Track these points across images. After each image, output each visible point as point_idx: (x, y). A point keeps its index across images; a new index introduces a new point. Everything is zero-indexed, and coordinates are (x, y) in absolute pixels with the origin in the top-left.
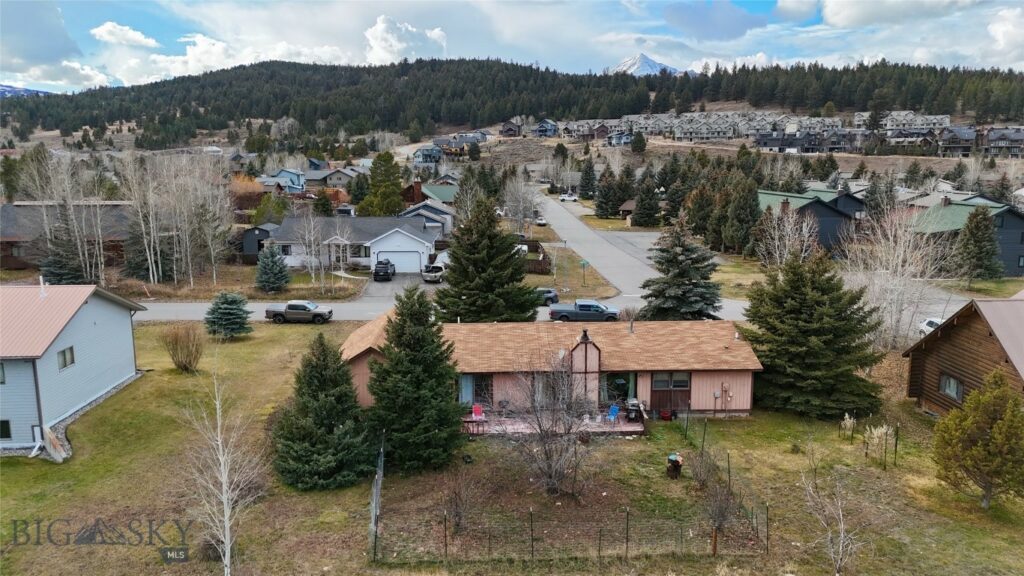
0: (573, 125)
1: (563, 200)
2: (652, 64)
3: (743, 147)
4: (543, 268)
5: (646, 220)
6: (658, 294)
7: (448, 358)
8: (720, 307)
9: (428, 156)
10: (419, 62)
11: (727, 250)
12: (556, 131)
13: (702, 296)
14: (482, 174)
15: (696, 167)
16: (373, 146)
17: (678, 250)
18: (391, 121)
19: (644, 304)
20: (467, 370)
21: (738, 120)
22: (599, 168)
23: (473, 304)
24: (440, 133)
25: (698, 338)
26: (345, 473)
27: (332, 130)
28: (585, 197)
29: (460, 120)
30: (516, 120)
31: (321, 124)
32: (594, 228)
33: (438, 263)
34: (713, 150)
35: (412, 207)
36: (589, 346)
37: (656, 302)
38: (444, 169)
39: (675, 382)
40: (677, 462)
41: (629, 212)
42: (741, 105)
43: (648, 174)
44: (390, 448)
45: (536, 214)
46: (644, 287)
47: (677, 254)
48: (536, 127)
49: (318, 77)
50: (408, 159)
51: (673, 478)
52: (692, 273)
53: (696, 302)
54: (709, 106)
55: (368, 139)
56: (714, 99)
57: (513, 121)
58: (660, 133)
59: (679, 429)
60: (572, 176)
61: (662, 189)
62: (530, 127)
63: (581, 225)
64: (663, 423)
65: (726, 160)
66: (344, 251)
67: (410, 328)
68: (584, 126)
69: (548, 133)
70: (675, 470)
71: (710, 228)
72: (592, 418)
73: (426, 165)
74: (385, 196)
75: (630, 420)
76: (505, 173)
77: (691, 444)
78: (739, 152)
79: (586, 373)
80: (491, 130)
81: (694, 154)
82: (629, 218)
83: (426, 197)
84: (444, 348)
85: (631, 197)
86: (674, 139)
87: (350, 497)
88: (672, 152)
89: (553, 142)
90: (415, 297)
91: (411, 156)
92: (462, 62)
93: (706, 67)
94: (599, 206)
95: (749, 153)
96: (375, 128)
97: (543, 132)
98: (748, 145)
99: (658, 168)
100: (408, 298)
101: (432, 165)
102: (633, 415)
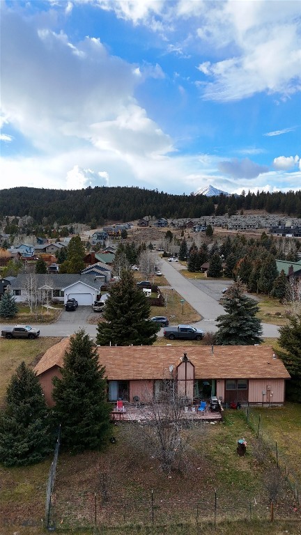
0: (176, 221)
1: (170, 261)
2: (215, 190)
3: (264, 233)
4: (159, 303)
5: (215, 274)
6: (226, 325)
7: (101, 376)
8: (261, 333)
9: (100, 237)
10: (97, 188)
11: (260, 292)
12: (166, 224)
13: (251, 326)
14: (128, 247)
15: (240, 245)
16: (72, 231)
17: (237, 300)
18: (82, 218)
19: (217, 329)
20: (114, 378)
21: (260, 219)
22: (189, 245)
23: (120, 332)
24: (106, 225)
25: (252, 357)
26: (34, 455)
27: (51, 222)
28: (182, 259)
29: (117, 218)
30: (146, 218)
31: (45, 219)
32: (186, 277)
33: (102, 300)
34: (248, 235)
35: (90, 266)
36: (188, 363)
37: (225, 330)
38: (108, 243)
39: (239, 385)
40: (243, 445)
41: (206, 269)
42: (261, 212)
43: (215, 249)
44: (64, 436)
45: (156, 269)
46: (218, 320)
47: (236, 303)
48: (157, 222)
49: (44, 196)
50: (89, 238)
51: (241, 455)
52: (245, 312)
53: (248, 330)
54: (245, 212)
55: (69, 227)
56: (248, 208)
57: (145, 218)
58: (220, 226)
59: (241, 416)
60: (176, 248)
61: (223, 256)
62: (153, 222)
63: (180, 276)
64: (232, 411)
65: (256, 240)
66: (50, 294)
67: (78, 359)
68: (181, 222)
69: (163, 225)
70: (242, 450)
71: (250, 280)
72: (190, 409)
73: (99, 241)
74: (75, 261)
75: (212, 410)
76: (140, 247)
77: (250, 428)
78: (262, 236)
79: (186, 380)
80: (132, 223)
81: (238, 237)
82: (206, 272)
83: (97, 261)
84: (99, 370)
85: (206, 261)
86: (227, 229)
87: (36, 470)
88: (227, 235)
89: (165, 230)
90: (82, 338)
91: (91, 236)
92: (119, 188)
93: (244, 193)
94: (190, 266)
95: (267, 237)
96: (73, 222)
97: (160, 224)
98: (266, 233)
99: (220, 244)
100: (78, 340)
101: (102, 241)
102: (214, 407)
